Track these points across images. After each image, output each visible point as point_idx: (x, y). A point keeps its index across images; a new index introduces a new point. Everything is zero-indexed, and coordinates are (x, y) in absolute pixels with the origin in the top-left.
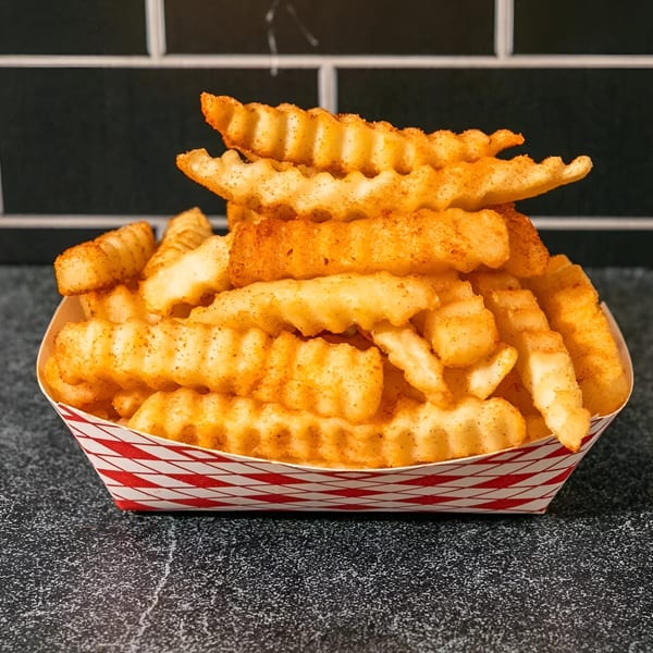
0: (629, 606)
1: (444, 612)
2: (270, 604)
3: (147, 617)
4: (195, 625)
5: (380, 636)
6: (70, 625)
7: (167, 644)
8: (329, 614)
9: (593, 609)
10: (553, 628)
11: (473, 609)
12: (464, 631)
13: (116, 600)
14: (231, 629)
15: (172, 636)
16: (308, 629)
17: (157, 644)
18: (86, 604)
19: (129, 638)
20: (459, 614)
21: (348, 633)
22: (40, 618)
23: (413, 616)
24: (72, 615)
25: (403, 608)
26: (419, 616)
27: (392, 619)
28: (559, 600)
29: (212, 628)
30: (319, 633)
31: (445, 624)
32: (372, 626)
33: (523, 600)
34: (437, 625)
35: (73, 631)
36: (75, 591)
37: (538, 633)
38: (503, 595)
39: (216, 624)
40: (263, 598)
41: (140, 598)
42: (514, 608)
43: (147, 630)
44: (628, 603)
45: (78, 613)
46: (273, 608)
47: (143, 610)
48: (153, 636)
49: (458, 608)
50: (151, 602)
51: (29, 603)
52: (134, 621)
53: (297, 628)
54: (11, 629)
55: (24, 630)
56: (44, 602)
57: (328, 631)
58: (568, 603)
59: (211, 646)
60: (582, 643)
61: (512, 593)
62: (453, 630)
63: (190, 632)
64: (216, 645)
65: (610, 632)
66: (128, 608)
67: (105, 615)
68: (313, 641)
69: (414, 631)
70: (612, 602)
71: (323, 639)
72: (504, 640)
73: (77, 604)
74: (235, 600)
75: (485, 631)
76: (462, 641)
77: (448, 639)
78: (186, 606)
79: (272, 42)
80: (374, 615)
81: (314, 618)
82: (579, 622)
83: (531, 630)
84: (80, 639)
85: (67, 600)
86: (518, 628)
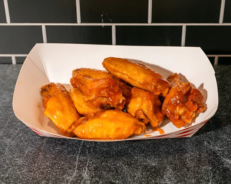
0: (176, 146)
1: (139, 147)
2: (105, 146)
3: (80, 149)
4: (90, 151)
5: (127, 153)
6: (65, 151)
7: (85, 155)
8: (117, 148)
9: (169, 147)
10: (161, 151)
11: (145, 147)
12: (143, 152)
13: (74, 145)
14: (97, 152)
15: (85, 153)
16: (112, 152)
17: (83, 156)
18: (68, 146)
19: (77, 154)
20: (142, 148)
21: (121, 153)
22: (59, 149)
23: (133, 149)
24: (65, 149)
25: (131, 147)
26: (134, 148)
27: (129, 149)
28: (162, 145)
29: (93, 151)
30: (115, 153)
31: (139, 150)
32: (125, 151)
33: (155, 145)
34: (138, 151)
35: (66, 152)
36: (66, 143)
37: (158, 152)
38: (151, 143)
39: (94, 151)
40: (103, 144)
41: (79, 144)
42: (153, 146)
43: (81, 152)
44: (176, 145)
45: (67, 148)
46: (105, 147)
47: (80, 147)
48: (82, 153)
49: (142, 147)
50: (81, 146)
51: (57, 146)
52: (78, 150)
53: (110, 151)
54: (54, 152)
55: (56, 152)
56: (60, 146)
57: (116, 152)
58: (164, 145)
59: (93, 156)
60: (167, 155)
61: (153, 143)
62: (141, 152)
63: (89, 153)
64: (94, 156)
65: (172, 152)
66: (76, 147)
67: (72, 149)
68: (114, 155)
69: (133, 152)
70: (172, 145)
71: (116, 154)
72: (151, 154)
73: (66, 146)
74: (98, 145)
75: (147, 152)
76: (143, 155)
77: (140, 154)
78: (88, 146)
79: (103, 21)
80: (125, 148)
81: (113, 149)
82: (166, 150)
83: (157, 152)
84: (67, 154)
85: (64, 145)
86: (154, 151)
